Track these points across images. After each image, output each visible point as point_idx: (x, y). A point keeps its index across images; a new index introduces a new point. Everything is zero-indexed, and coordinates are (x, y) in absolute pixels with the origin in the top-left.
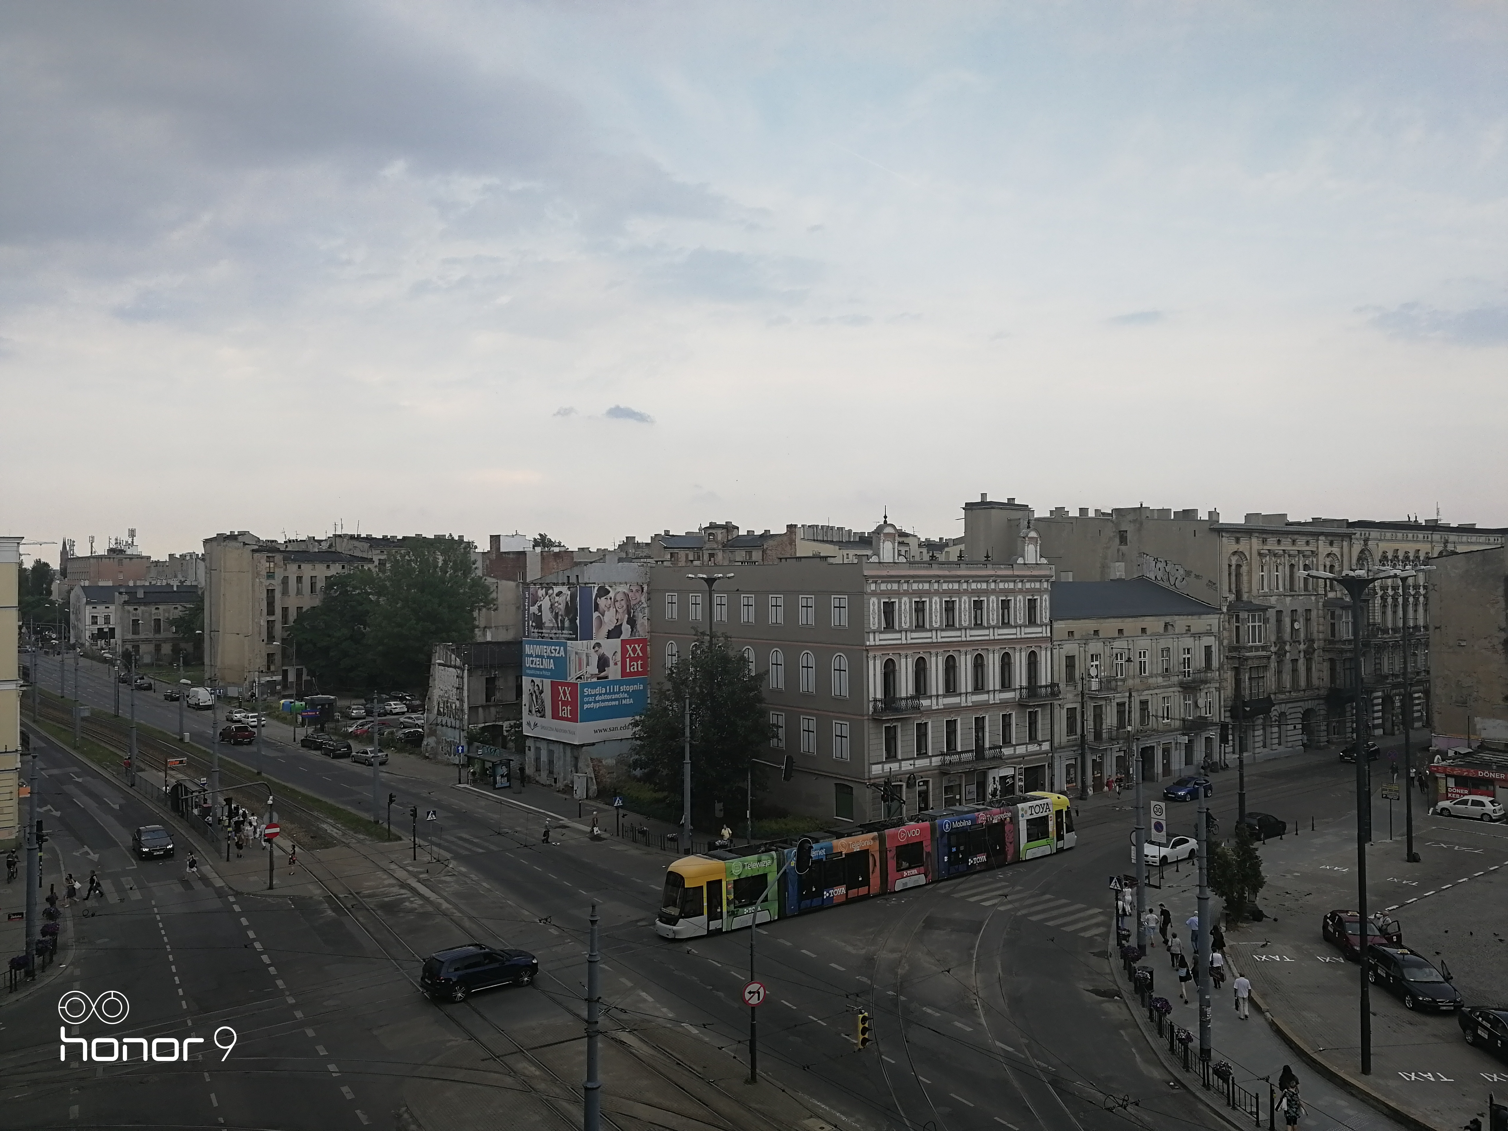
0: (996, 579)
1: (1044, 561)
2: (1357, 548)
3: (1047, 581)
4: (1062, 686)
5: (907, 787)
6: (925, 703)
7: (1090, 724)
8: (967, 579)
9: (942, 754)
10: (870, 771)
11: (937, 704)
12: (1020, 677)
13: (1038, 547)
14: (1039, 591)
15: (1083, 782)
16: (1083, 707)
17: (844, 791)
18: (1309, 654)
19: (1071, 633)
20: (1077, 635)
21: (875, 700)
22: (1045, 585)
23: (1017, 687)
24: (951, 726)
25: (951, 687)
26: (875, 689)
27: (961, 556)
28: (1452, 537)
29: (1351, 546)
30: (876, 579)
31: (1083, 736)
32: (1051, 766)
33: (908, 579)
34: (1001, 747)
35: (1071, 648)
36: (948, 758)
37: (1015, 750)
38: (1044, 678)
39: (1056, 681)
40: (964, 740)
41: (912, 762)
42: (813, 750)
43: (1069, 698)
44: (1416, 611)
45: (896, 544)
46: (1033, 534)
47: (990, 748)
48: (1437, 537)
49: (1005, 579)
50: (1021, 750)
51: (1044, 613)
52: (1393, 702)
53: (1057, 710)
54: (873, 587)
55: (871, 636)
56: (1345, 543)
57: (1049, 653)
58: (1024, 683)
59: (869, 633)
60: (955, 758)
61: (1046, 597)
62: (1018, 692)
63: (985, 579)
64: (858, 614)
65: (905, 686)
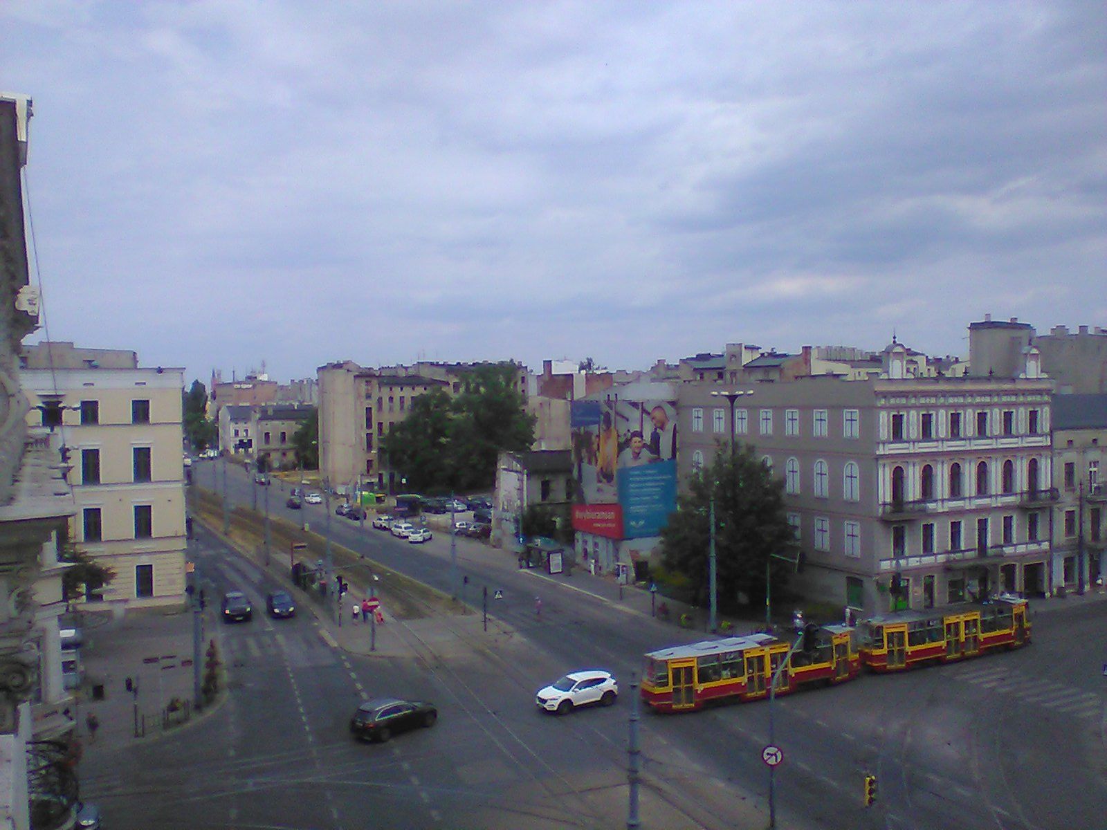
0: (999, 393)
1: (1046, 376)
3: (1048, 394)
4: (1062, 491)
5: (915, 580)
6: (931, 506)
7: (1088, 526)
8: (972, 394)
9: (947, 552)
10: (879, 566)
11: (943, 507)
12: (1021, 481)
13: (1039, 364)
14: (1040, 404)
15: (1081, 579)
16: (1081, 510)
17: (855, 582)
19: (1070, 442)
20: (1076, 444)
21: (884, 504)
22: (1046, 398)
23: (1018, 491)
24: (956, 526)
25: (955, 492)
26: (885, 493)
27: (965, 373)
30: (885, 395)
31: (1081, 537)
32: (1050, 564)
33: (915, 394)
34: (1002, 546)
35: (1071, 456)
36: (952, 555)
37: (1015, 549)
38: (1044, 483)
39: (1055, 486)
40: (967, 539)
41: (918, 559)
42: (827, 547)
43: (1068, 502)
45: (905, 362)
46: (1035, 351)
47: (992, 547)
49: (1007, 393)
50: (1022, 549)
51: (1044, 424)
53: (1056, 515)
54: (883, 402)
55: (881, 446)
57: (1049, 461)
58: (1025, 488)
59: (879, 443)
60: (958, 556)
61: (1047, 409)
62: (1019, 497)
63: (989, 393)
64: (869, 427)
65: (913, 491)
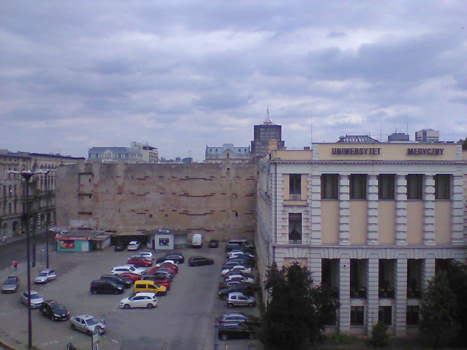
2: (33, 163)
18: (15, 202)
28: (64, 160)
29: (30, 162)
44: (52, 185)
48: (59, 160)
52: (44, 217)
56: (29, 161)
